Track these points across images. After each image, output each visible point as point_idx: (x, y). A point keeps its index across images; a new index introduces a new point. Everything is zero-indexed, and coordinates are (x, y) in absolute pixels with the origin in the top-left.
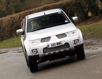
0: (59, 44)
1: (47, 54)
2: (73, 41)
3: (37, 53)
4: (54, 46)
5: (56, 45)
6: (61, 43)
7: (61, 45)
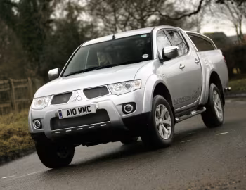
0: (85, 110)
1: (58, 132)
2: (121, 106)
3: (41, 128)
4: (73, 115)
5: (78, 114)
6: (89, 109)
7: (88, 113)
